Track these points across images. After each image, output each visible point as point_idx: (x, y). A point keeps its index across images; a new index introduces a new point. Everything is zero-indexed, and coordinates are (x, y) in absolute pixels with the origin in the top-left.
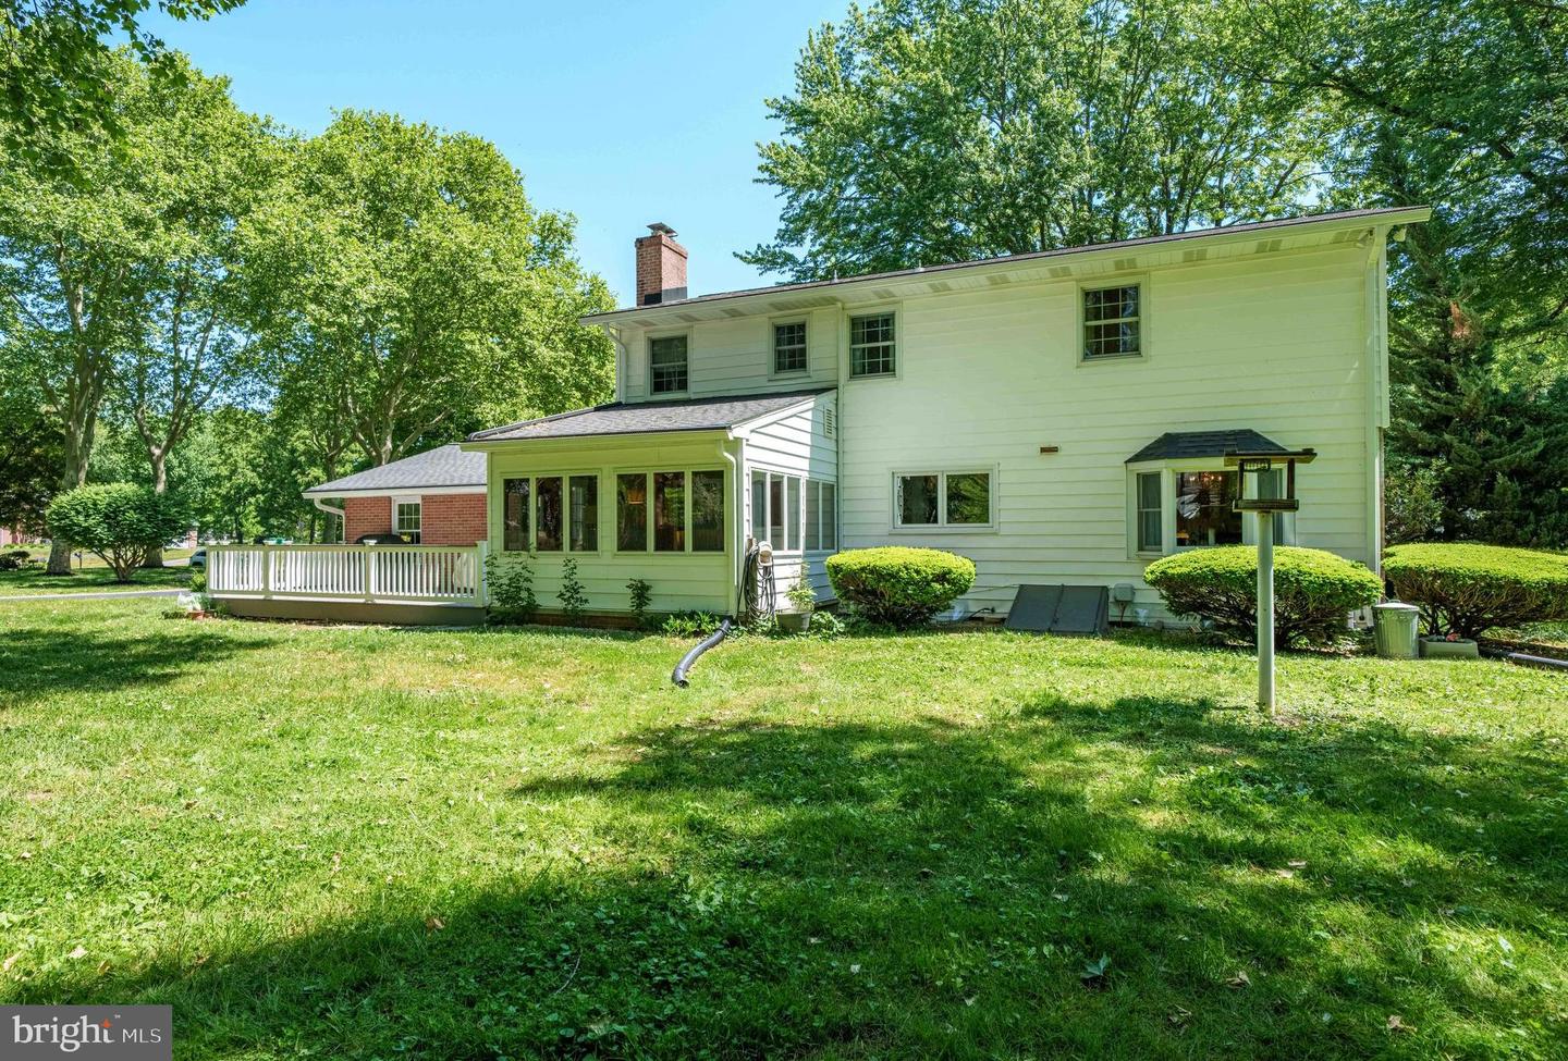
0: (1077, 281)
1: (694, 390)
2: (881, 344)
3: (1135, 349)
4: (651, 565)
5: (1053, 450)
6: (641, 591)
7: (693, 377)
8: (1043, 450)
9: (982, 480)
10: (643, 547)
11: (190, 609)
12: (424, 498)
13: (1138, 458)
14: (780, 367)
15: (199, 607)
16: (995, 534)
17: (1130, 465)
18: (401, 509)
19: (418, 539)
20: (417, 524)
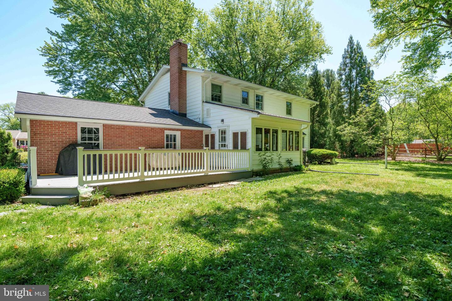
0: (286, 99)
2: (260, 102)
3: (290, 114)
4: (288, 154)
6: (290, 161)
12: (104, 126)
18: (83, 130)
19: (97, 146)
20: (98, 139)
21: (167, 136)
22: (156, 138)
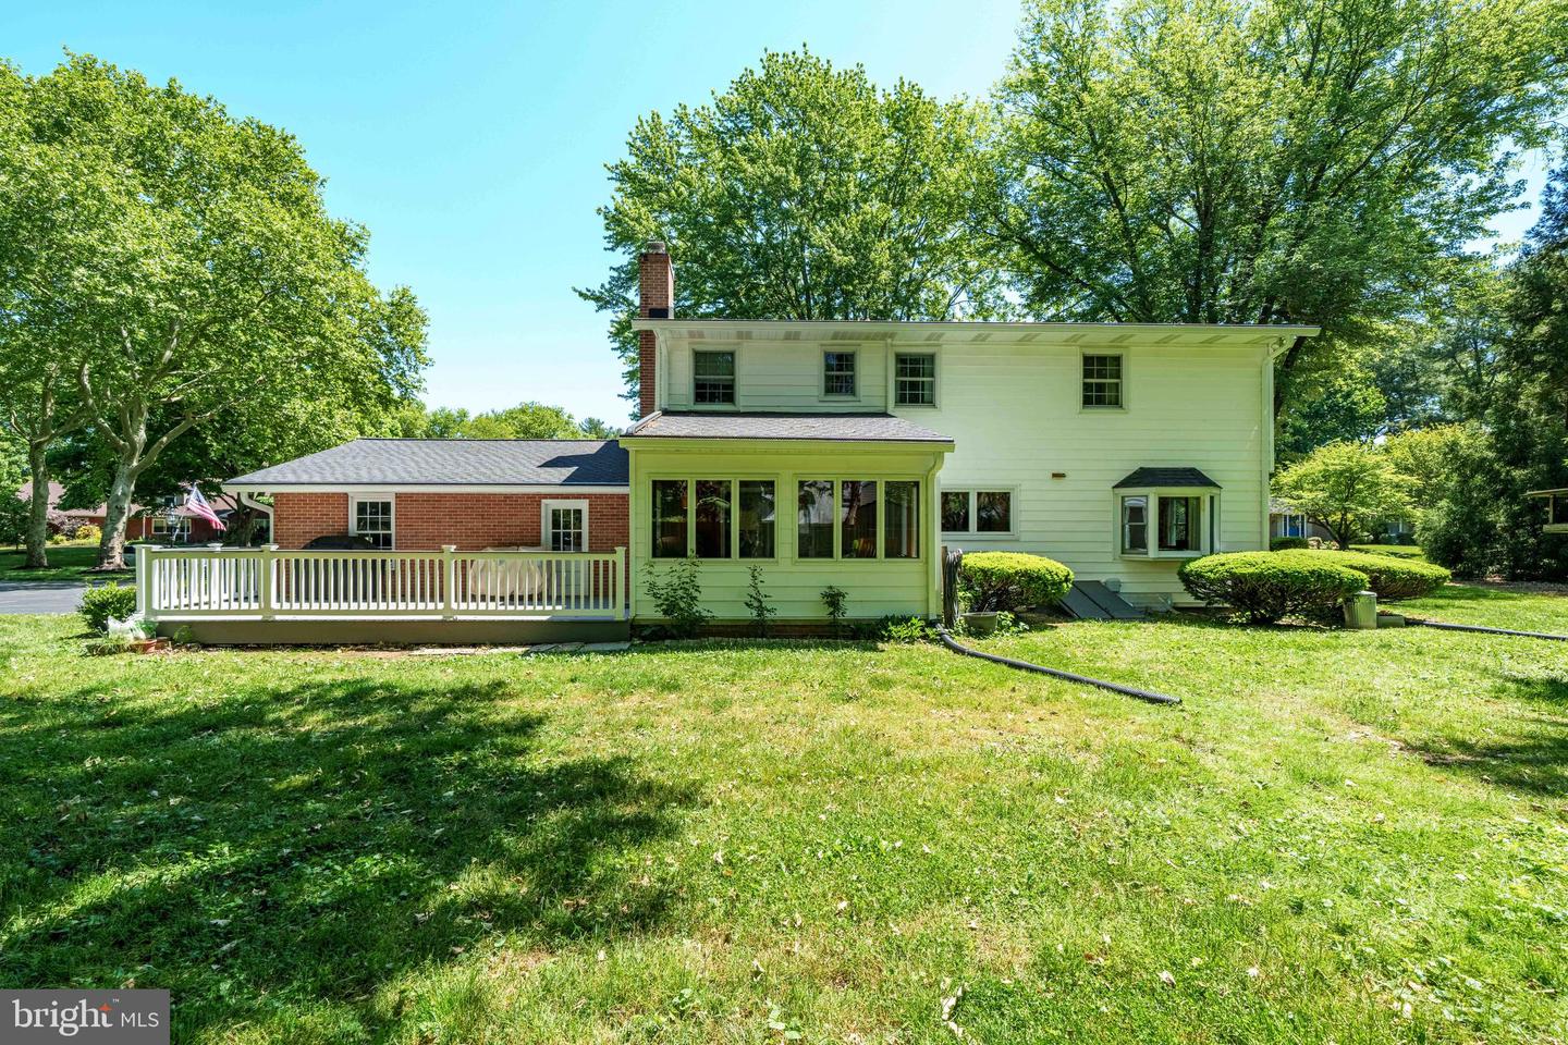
0: (1081, 347)
1: (742, 402)
2: (921, 379)
3: (1116, 402)
4: (838, 571)
5: (1063, 476)
6: (833, 599)
7: (741, 391)
8: (1055, 475)
9: (1005, 498)
10: (830, 554)
11: (130, 640)
12: (398, 496)
13: (1124, 484)
14: (829, 390)
15: (142, 635)
16: (1017, 540)
17: (1117, 490)
18: (362, 507)
19: (387, 541)
20: (387, 525)
21: (555, 513)
22: (516, 521)
